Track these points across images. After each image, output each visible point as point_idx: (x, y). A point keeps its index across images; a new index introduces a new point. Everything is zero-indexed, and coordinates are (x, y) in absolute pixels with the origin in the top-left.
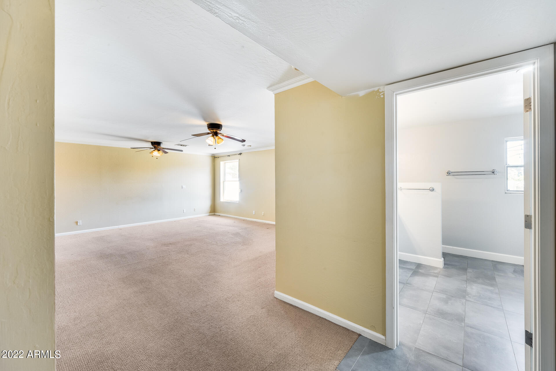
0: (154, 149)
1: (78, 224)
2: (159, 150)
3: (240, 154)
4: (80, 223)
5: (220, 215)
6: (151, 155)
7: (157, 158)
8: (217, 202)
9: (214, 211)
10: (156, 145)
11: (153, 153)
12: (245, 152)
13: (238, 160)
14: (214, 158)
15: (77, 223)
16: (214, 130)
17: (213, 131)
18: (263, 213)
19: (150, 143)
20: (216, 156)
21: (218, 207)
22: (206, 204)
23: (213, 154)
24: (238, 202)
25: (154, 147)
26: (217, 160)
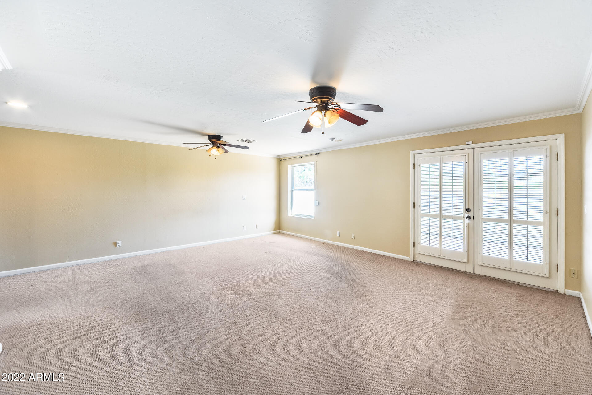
0: (212, 146)
1: (117, 246)
2: (218, 147)
3: (318, 154)
4: (120, 244)
5: (287, 234)
6: (208, 153)
7: (216, 158)
8: (283, 216)
9: (279, 228)
10: (215, 140)
11: (211, 151)
12: (325, 151)
13: (313, 163)
14: (280, 160)
15: (115, 244)
16: (323, 99)
17: (321, 101)
18: (353, 235)
19: (207, 137)
20: (282, 157)
21: (284, 224)
22: (270, 219)
23: (278, 156)
24: (314, 218)
25: (212, 142)
26: (284, 163)
